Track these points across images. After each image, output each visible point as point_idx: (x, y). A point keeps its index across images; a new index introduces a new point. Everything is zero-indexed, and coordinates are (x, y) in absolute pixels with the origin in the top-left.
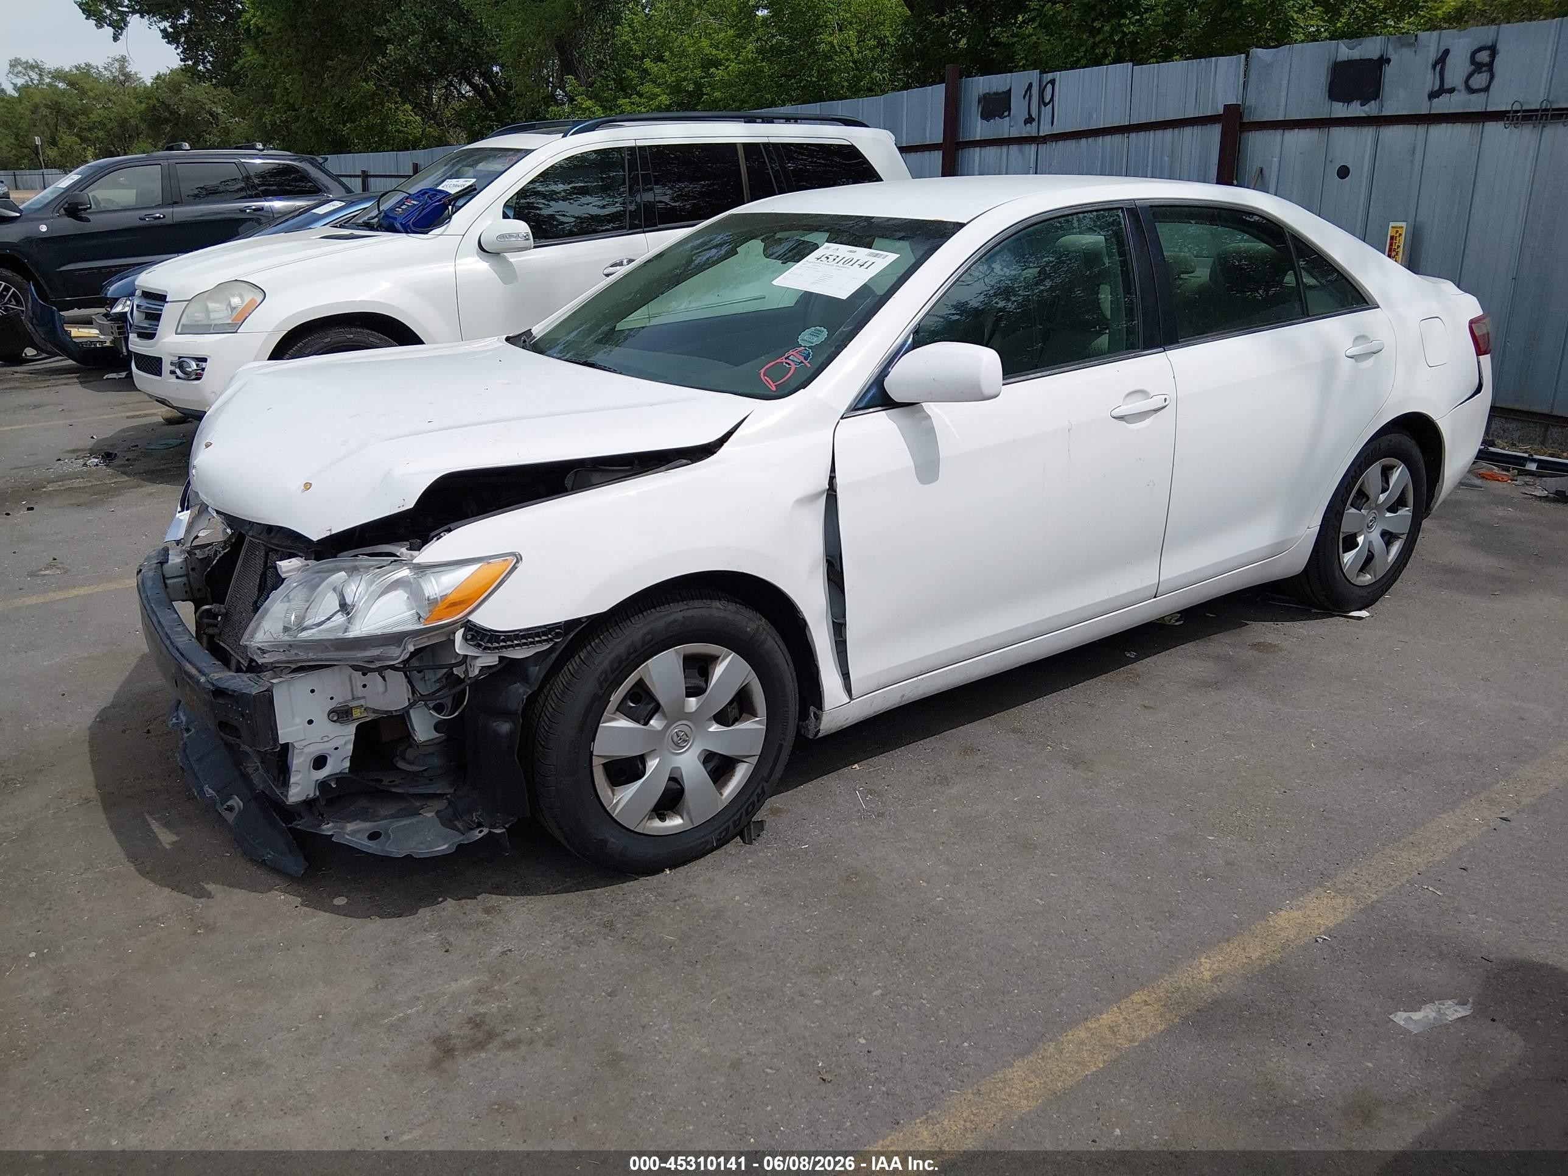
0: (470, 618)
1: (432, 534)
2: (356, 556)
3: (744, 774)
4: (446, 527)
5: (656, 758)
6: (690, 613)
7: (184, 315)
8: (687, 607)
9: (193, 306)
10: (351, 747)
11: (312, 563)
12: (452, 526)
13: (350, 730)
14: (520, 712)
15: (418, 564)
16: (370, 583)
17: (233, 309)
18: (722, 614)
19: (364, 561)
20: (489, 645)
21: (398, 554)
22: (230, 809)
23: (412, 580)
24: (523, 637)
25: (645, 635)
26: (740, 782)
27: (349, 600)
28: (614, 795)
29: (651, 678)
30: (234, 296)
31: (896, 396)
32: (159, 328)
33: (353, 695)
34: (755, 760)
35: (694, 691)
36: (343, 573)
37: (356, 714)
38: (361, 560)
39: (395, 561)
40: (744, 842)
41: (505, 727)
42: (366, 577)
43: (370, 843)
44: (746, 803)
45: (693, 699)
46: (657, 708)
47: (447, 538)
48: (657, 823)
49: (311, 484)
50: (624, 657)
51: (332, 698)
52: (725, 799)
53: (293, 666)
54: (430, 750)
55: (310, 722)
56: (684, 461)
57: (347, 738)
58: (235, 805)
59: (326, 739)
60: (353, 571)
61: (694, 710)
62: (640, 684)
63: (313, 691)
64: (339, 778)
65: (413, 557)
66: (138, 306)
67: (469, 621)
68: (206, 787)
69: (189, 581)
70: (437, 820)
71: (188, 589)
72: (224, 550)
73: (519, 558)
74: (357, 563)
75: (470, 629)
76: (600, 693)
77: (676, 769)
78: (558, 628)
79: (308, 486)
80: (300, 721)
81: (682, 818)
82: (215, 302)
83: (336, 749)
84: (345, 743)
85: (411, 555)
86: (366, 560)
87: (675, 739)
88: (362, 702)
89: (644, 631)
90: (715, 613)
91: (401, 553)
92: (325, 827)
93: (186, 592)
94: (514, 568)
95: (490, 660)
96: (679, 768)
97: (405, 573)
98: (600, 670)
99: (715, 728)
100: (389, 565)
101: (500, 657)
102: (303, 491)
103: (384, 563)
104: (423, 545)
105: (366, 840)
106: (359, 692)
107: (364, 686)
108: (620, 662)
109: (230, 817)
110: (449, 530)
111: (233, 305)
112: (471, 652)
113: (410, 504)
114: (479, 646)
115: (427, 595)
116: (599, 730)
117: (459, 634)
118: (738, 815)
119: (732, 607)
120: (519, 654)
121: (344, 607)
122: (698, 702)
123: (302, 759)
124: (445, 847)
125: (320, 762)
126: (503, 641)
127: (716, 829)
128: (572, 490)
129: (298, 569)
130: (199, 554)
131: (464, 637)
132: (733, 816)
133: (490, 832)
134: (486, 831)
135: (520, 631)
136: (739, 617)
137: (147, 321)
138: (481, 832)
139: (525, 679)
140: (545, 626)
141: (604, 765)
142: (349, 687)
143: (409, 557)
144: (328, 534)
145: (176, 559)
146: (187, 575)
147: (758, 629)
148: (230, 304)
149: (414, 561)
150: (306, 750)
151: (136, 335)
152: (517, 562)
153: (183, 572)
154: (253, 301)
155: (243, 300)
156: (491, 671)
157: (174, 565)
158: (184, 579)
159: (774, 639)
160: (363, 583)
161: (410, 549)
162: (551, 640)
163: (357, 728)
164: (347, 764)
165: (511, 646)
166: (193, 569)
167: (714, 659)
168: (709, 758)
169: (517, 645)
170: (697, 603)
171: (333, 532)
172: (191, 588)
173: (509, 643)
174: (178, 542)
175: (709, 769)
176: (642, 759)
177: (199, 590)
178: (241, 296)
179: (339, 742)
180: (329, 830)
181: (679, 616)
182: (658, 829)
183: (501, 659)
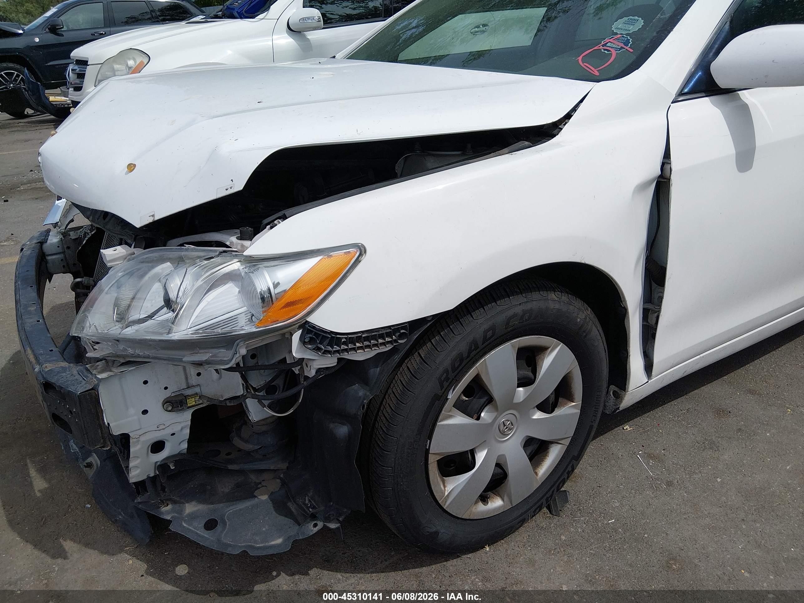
0: (308, 319)
1: (265, 221)
2: (182, 245)
3: (557, 455)
4: (280, 214)
5: (484, 449)
6: (529, 306)
7: (99, 73)
8: (525, 300)
9: (105, 67)
10: (188, 431)
11: (138, 251)
12: (287, 212)
13: (186, 418)
14: (360, 419)
15: (250, 257)
16: (197, 277)
17: (130, 68)
18: (557, 306)
19: (192, 251)
20: (329, 348)
21: (228, 243)
22: (89, 465)
23: (243, 274)
24: (367, 339)
25: (486, 332)
26: (553, 461)
27: (172, 296)
28: (445, 487)
29: (487, 373)
30: (130, 59)
31: (722, 82)
32: (84, 83)
33: (187, 383)
34: (567, 442)
35: (524, 382)
36: (169, 264)
37: (191, 402)
38: (187, 250)
39: (225, 252)
40: (551, 513)
41: (343, 430)
42: (192, 270)
43: (206, 534)
44: (556, 481)
45: (521, 389)
46: (490, 400)
47: (283, 227)
48: (481, 507)
49: (135, 165)
50: (465, 355)
51: (166, 388)
52: (541, 478)
53: (122, 361)
54: (264, 428)
55: (145, 412)
56: (527, 143)
57: (183, 425)
58: (94, 462)
59: (163, 427)
60: (179, 262)
61: (521, 400)
62: (477, 380)
63: (146, 382)
64: (178, 459)
65: (244, 248)
66: (72, 70)
67: (307, 321)
68: (72, 443)
69: (65, 257)
70: (271, 505)
71: (65, 264)
72: (91, 232)
73: (362, 250)
74: (183, 253)
75: (309, 332)
76: (440, 393)
77: (502, 457)
78: (403, 328)
79: (131, 167)
80: (134, 412)
81: (503, 500)
82: (119, 65)
83: (173, 434)
84: (182, 429)
85: (242, 246)
86: (192, 250)
87: (502, 427)
88: (197, 390)
89: (486, 326)
90: (552, 305)
91: (232, 243)
92: (164, 509)
93: (64, 266)
94: (357, 261)
95: (330, 361)
96: (504, 455)
97: (235, 265)
98: (441, 369)
99: (538, 415)
100: (218, 256)
101: (338, 358)
102: (126, 174)
103: (213, 255)
104: (255, 235)
105: (203, 529)
106: (194, 380)
107: (199, 374)
108: (462, 360)
109: (90, 473)
110: (284, 218)
111: (129, 66)
112: (308, 355)
113: (239, 186)
114: (319, 349)
115: (259, 291)
116: (436, 429)
117: (296, 337)
118: (551, 492)
119: (565, 298)
120: (360, 356)
121: (168, 303)
122: (525, 393)
123: (139, 447)
124: (279, 541)
125: (158, 446)
126: (345, 343)
127: (531, 507)
128: (401, 176)
129: (124, 258)
130: (73, 235)
131: (302, 339)
132: (547, 493)
133: (325, 526)
134: (320, 525)
135: (363, 332)
136: (571, 307)
137: (78, 80)
138: (315, 525)
139: (365, 381)
140: (389, 327)
141: (438, 461)
142: (183, 377)
143: (239, 247)
144: (151, 220)
145: (54, 239)
146: (64, 252)
147: (585, 318)
148: (127, 65)
149: (245, 253)
150: (143, 439)
151: (73, 89)
152: (361, 255)
153: (60, 250)
154: (142, 62)
155: (135, 62)
156: (328, 372)
157: (52, 244)
158: (61, 256)
159: (597, 327)
160: (189, 277)
161: (241, 238)
162: (396, 341)
163: (193, 415)
164: (185, 446)
165: (354, 349)
166: (68, 248)
167: (542, 350)
168: (529, 442)
169: (359, 348)
170: (536, 295)
171: (157, 218)
172: (68, 264)
173: (351, 346)
174: (55, 225)
175: (528, 453)
176: (472, 452)
177: (74, 264)
178: (134, 59)
179: (176, 428)
180: (168, 513)
181: (518, 310)
182: (482, 512)
183: (339, 360)
